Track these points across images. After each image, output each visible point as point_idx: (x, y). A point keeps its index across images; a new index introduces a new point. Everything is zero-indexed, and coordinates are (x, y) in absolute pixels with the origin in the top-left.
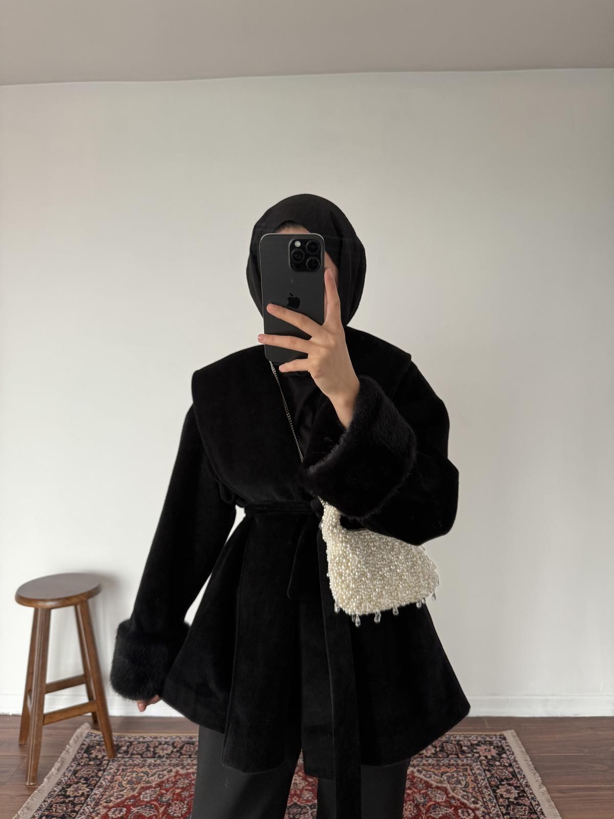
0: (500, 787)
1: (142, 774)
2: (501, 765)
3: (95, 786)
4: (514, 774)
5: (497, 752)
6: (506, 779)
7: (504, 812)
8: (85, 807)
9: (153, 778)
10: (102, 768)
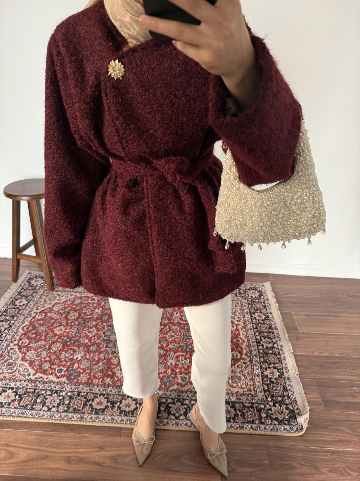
0: (256, 314)
1: (56, 296)
2: (259, 302)
3: (31, 300)
4: (265, 307)
5: (258, 294)
6: (260, 309)
7: (255, 327)
8: (25, 311)
9: (62, 298)
10: (36, 291)
